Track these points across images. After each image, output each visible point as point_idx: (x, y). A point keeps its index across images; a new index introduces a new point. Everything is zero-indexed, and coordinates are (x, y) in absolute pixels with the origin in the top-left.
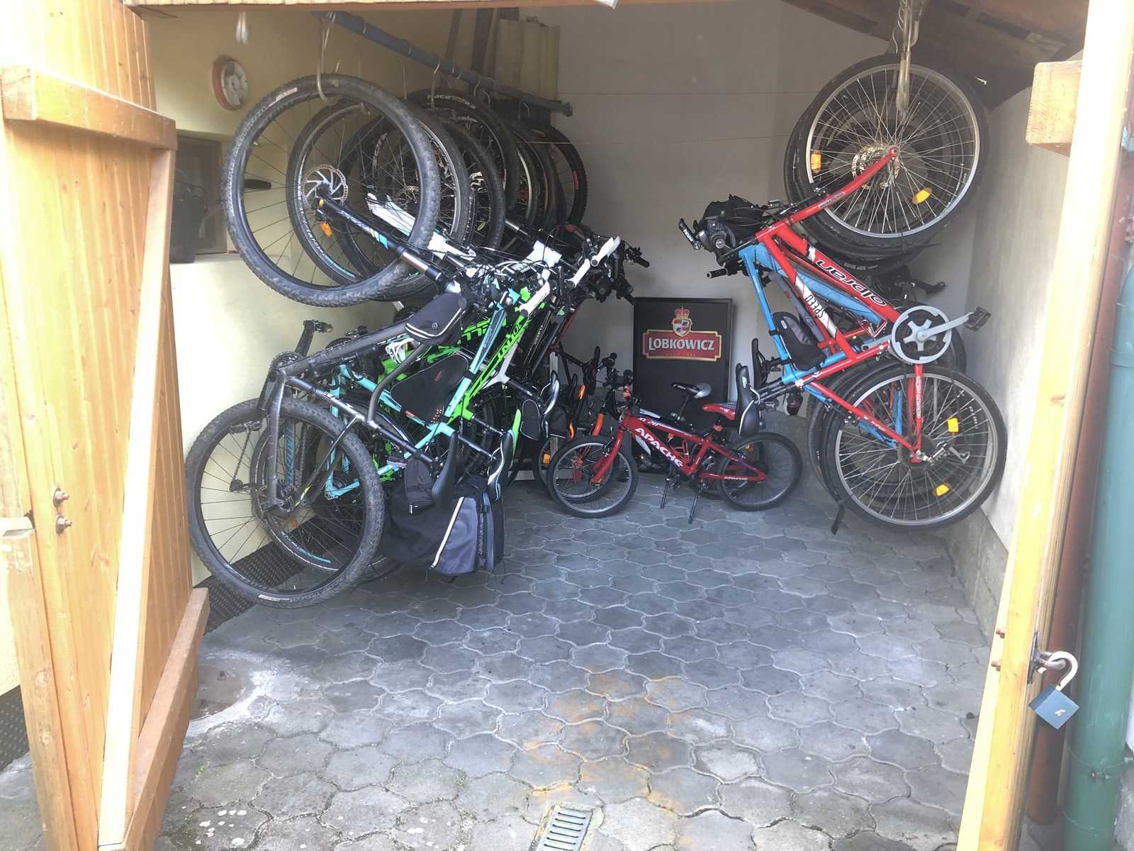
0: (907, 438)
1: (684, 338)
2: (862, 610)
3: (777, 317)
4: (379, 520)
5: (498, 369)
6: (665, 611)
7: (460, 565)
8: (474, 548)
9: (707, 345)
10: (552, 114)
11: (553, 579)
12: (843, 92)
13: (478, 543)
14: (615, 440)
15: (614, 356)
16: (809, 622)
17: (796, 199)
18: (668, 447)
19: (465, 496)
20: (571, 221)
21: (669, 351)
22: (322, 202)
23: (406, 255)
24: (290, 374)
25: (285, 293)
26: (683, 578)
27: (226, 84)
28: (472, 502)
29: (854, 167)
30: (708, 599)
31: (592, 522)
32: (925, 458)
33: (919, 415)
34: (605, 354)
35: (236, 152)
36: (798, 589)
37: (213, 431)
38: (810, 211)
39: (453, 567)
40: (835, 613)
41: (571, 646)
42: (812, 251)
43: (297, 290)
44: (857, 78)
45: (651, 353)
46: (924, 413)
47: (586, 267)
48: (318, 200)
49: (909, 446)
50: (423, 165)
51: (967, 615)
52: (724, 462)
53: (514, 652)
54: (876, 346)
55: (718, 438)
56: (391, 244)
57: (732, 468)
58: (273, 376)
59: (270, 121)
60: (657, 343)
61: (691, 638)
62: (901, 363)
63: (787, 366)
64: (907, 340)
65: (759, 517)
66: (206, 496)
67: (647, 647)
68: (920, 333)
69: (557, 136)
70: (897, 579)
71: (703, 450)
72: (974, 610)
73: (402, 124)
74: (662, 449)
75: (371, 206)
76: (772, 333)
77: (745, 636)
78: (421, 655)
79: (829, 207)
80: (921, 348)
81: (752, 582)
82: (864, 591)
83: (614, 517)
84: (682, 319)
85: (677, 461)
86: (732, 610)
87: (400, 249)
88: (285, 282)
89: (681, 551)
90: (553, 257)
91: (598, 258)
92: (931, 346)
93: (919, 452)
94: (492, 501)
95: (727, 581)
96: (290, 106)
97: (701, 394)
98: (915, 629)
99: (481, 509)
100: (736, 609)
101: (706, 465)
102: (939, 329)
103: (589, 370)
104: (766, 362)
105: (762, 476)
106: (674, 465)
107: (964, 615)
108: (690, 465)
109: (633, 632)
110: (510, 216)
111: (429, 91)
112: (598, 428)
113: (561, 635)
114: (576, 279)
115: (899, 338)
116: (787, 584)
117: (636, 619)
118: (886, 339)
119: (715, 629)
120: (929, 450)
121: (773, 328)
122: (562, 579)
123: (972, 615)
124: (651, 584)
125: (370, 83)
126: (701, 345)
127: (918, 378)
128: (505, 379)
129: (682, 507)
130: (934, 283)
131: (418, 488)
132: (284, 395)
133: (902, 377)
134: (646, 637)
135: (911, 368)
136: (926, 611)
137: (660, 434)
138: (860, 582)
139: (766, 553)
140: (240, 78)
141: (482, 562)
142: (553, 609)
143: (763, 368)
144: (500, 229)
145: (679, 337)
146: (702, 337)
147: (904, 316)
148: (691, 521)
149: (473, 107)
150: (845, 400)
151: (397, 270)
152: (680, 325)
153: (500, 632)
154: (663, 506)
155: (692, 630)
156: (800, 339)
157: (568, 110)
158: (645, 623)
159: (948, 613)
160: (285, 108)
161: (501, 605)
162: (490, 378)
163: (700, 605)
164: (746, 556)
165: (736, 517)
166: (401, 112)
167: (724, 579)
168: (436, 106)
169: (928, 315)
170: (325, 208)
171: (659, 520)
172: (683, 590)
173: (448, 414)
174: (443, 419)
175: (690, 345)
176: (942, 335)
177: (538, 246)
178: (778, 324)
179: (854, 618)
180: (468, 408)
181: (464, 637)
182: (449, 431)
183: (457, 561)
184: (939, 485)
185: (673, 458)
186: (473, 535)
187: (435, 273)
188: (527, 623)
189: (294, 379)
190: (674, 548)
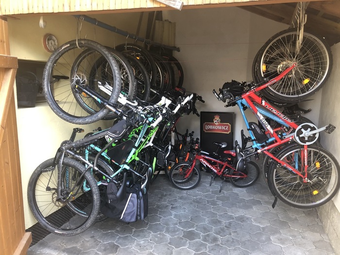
0: (301, 172)
1: (218, 125)
2: (284, 233)
3: (250, 124)
4: (98, 205)
5: (149, 141)
6: (209, 232)
7: (131, 219)
8: (136, 213)
9: (226, 128)
10: (173, 51)
11: (169, 217)
12: (275, 43)
13: (137, 210)
14: (193, 163)
15: (193, 132)
16: (264, 238)
17: (257, 83)
18: (212, 165)
19: (133, 193)
20: (178, 87)
21: (213, 130)
22: (77, 86)
23: (107, 106)
24: (66, 149)
25: (65, 119)
26: (217, 217)
27: (48, 43)
28: (135, 195)
29: (278, 70)
30: (226, 226)
31: (185, 192)
32: (309, 181)
33: (306, 164)
34: (190, 132)
35: (48, 68)
36: (259, 222)
37: (39, 169)
38: (262, 87)
39: (128, 219)
40: (273, 234)
41: (173, 248)
42: (263, 102)
43: (69, 118)
44: (280, 37)
45: (207, 130)
46: (308, 164)
47: (179, 107)
48: (76, 85)
49: (302, 176)
50: (114, 72)
51: (325, 237)
52: (232, 171)
53: (151, 251)
54: (288, 137)
55: (229, 162)
56: (102, 102)
57: (235, 172)
58: (60, 150)
59: (60, 56)
60: (208, 127)
61: (219, 245)
62: (299, 145)
63: (254, 142)
64: (301, 136)
65: (244, 190)
66: (37, 193)
67: (202, 249)
68: (306, 133)
69: (174, 60)
70: (296, 219)
71: (224, 167)
72: (327, 235)
73: (107, 57)
74: (210, 166)
75: (99, 86)
76: (248, 130)
77: (239, 244)
78: (117, 252)
79: (270, 86)
80: (306, 139)
81: (242, 219)
82: (284, 224)
83: (193, 190)
84: (217, 119)
85: (215, 170)
86: (234, 232)
87: (105, 104)
88: (65, 115)
89: (216, 204)
90: (168, 102)
91: (183, 103)
92: (311, 138)
93: (306, 179)
94: (143, 194)
95: (233, 218)
96: (67, 51)
97: (223, 146)
98: (305, 244)
99: (138, 197)
100: (236, 232)
101: (225, 172)
102: (314, 132)
103: (185, 137)
104: (246, 138)
105: (245, 176)
106: (214, 172)
107: (324, 237)
108: (220, 171)
109: (197, 242)
110: (152, 87)
111: (125, 45)
112: (187, 158)
113: (170, 243)
114: (175, 111)
115: (298, 135)
116: (255, 220)
117: (198, 236)
118: (292, 134)
119: (228, 241)
120: (310, 178)
121: (249, 128)
122: (172, 217)
123: (327, 238)
124: (205, 220)
125: (96, 42)
126: (223, 128)
127: (306, 150)
128: (152, 145)
129: (217, 185)
130: (307, 109)
131: (112, 193)
132: (64, 157)
133: (299, 149)
134: (202, 245)
135: (303, 146)
136: (308, 235)
137: (208, 161)
138: (282, 220)
139: (247, 206)
140: (54, 41)
141: (139, 218)
142: (168, 231)
143: (245, 140)
144: (148, 92)
145: (216, 125)
146: (224, 125)
147: (300, 127)
148: (220, 191)
149: (140, 50)
150: (277, 158)
151: (105, 111)
152: (216, 121)
153: (147, 242)
154: (210, 185)
155: (219, 241)
156: (259, 132)
157: (178, 50)
158: (201, 237)
159: (317, 236)
160: (65, 52)
161: (148, 229)
162: (146, 144)
163: (222, 230)
164: (240, 207)
165: (237, 190)
166: (106, 53)
167: (231, 217)
168: (127, 49)
169: (309, 127)
170: (78, 88)
171: (209, 191)
172: (216, 222)
173: (127, 161)
174: (125, 163)
175: (220, 128)
176: (315, 134)
177: (163, 98)
178: (250, 126)
179: (281, 237)
180: (137, 156)
181: (133, 243)
182: (128, 168)
183: (130, 217)
184: (314, 190)
185: (214, 169)
186: (135, 208)
187: (118, 112)
188: (158, 237)
189: (68, 151)
190: (214, 203)
